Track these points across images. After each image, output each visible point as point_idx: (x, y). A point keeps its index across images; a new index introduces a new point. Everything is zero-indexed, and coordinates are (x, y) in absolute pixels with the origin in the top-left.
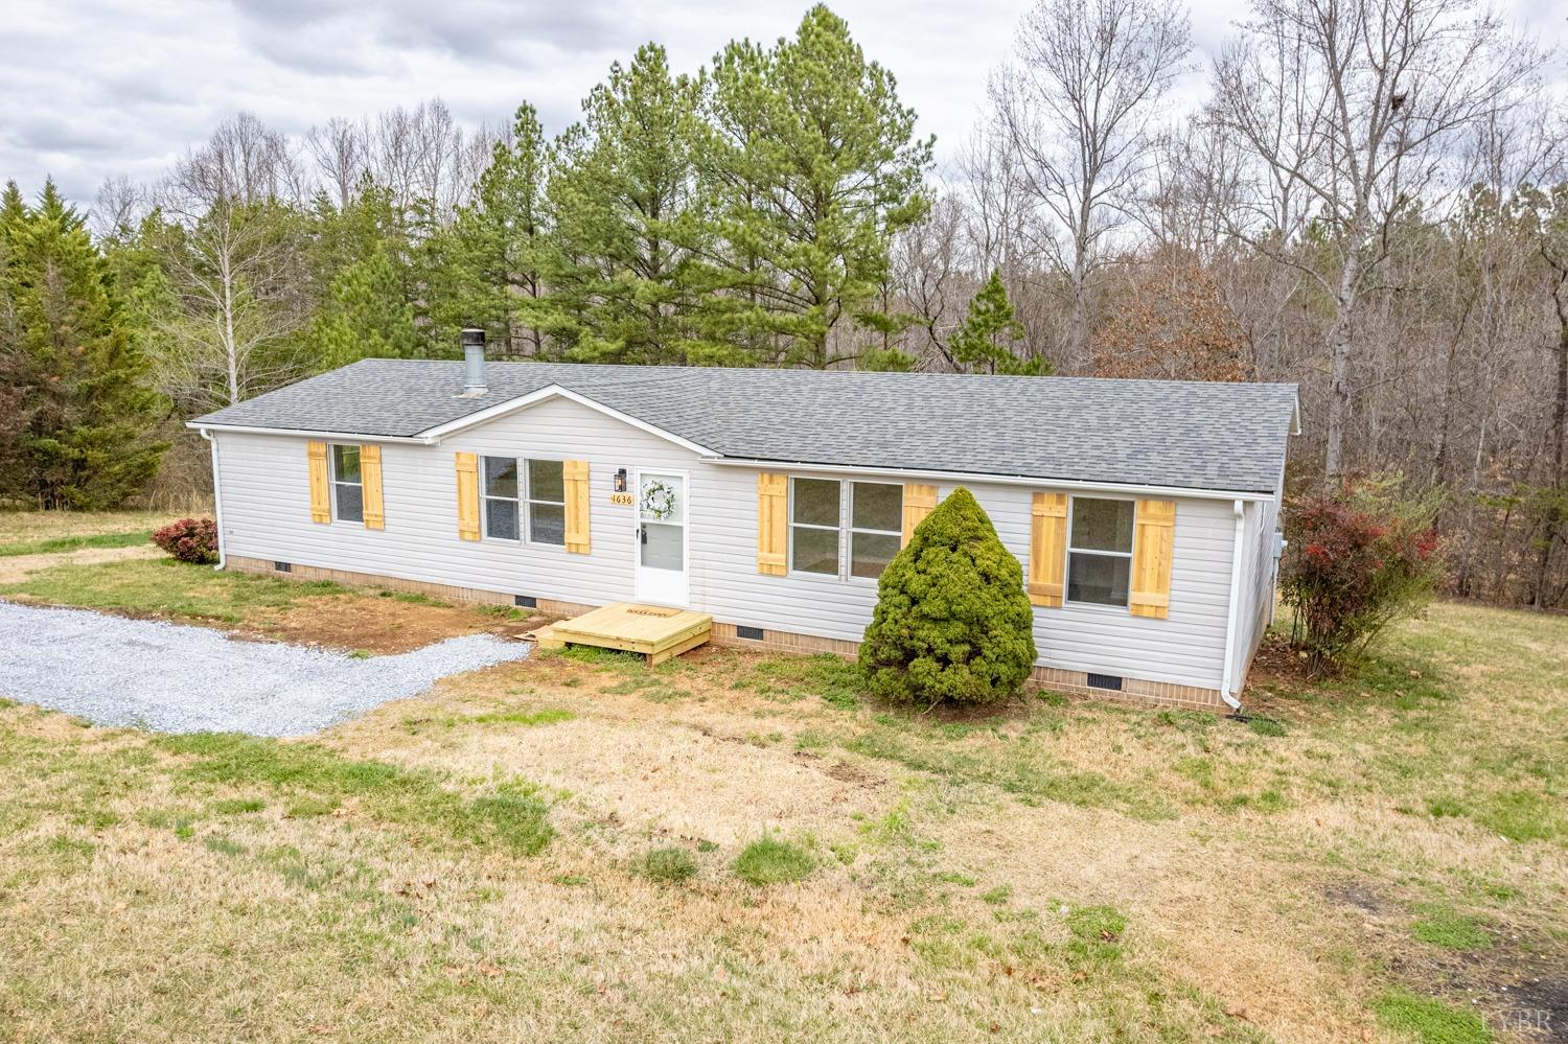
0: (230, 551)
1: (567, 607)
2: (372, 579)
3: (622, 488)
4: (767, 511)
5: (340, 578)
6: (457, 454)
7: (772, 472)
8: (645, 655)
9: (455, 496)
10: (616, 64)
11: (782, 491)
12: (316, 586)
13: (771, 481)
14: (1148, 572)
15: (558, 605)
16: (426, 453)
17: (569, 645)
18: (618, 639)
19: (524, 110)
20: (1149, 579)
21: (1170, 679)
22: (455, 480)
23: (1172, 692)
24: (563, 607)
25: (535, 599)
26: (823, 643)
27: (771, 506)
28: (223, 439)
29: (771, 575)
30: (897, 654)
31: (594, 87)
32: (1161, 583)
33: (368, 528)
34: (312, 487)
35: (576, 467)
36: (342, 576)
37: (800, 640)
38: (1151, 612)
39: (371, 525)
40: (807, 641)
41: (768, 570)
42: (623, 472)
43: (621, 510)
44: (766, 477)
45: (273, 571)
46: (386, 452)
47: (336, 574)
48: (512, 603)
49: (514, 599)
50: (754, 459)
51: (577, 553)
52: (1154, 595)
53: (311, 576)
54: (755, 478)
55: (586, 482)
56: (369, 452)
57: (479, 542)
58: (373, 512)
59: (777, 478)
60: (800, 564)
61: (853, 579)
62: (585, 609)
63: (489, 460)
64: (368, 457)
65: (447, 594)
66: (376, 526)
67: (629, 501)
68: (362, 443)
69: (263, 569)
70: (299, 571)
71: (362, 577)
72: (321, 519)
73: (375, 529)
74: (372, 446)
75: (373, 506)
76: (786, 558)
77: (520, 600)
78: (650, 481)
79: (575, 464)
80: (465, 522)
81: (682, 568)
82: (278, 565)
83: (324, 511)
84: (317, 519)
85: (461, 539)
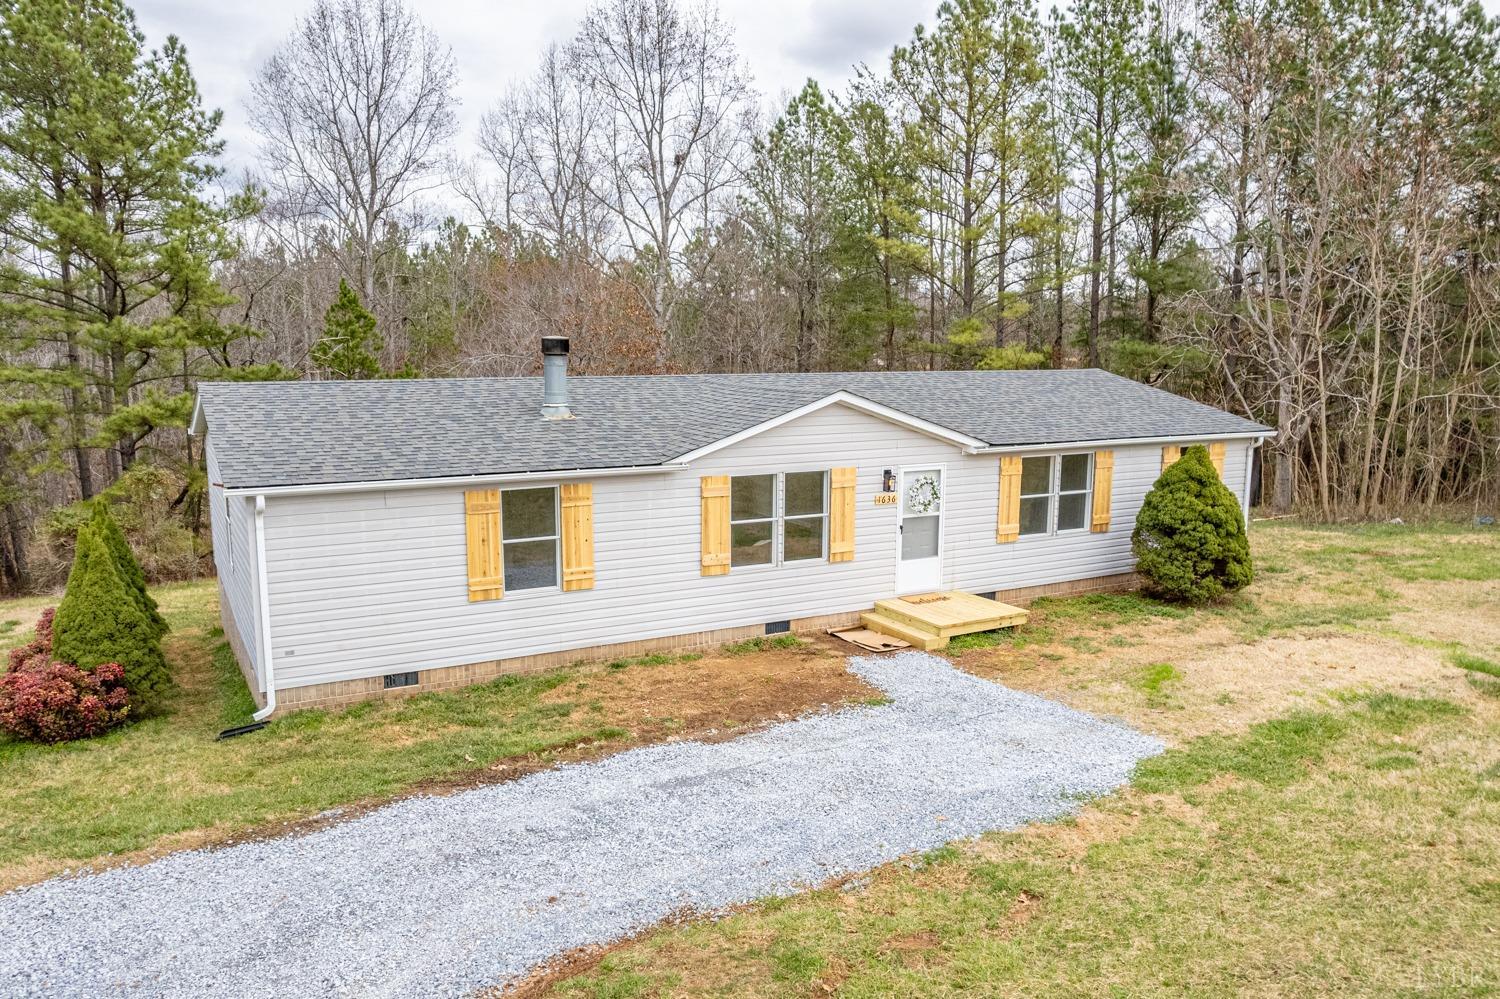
0: (285, 684)
1: (825, 621)
3: (887, 489)
4: (1007, 488)
6: (703, 480)
7: (1011, 454)
9: (699, 528)
11: (1016, 468)
13: (1011, 463)
15: (814, 622)
17: (953, 639)
22: (698, 509)
24: (821, 621)
25: (788, 622)
26: (1038, 590)
27: (1011, 484)
29: (1005, 543)
33: (564, 591)
34: (470, 554)
35: (844, 474)
37: (1022, 592)
39: (569, 586)
40: (1027, 591)
41: (1003, 539)
42: (889, 473)
43: (887, 510)
44: (1007, 460)
45: (382, 690)
46: (600, 489)
49: (764, 628)
50: (1013, 445)
51: (842, 561)
53: (458, 679)
54: (996, 462)
55: (853, 487)
56: (576, 492)
57: (724, 575)
58: (574, 569)
59: (1015, 459)
60: (1024, 530)
61: (1059, 532)
62: (844, 617)
63: (736, 481)
64: (575, 499)
65: (679, 646)
66: (585, 585)
67: (894, 500)
68: (566, 482)
69: (360, 693)
70: (435, 678)
71: (550, 658)
72: (486, 596)
73: (580, 590)
74: (580, 485)
75: (573, 562)
76: (1015, 526)
77: (771, 627)
78: (921, 477)
79: (843, 472)
80: (713, 555)
81: (936, 554)
82: (390, 680)
83: (495, 583)
84: (480, 597)
85: (704, 576)
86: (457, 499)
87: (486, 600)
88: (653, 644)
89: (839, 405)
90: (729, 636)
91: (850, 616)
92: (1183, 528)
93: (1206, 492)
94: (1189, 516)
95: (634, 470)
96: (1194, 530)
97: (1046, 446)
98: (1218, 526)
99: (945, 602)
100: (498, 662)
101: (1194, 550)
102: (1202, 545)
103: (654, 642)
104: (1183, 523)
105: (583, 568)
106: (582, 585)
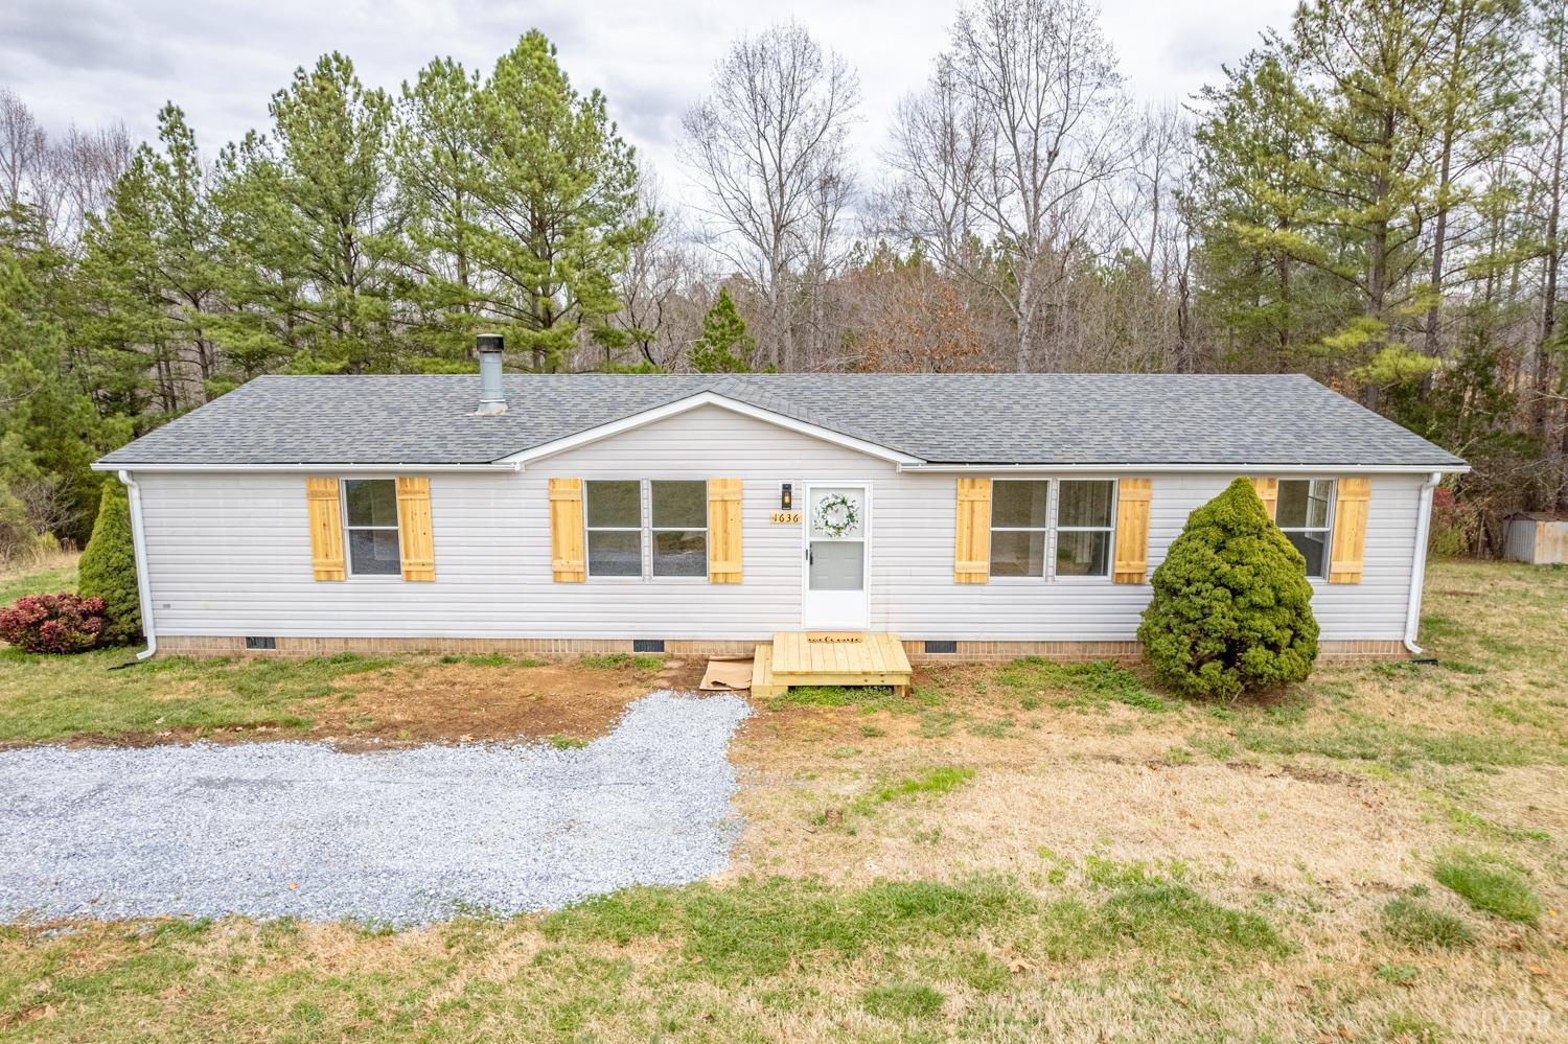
0: (162, 631)
1: (710, 646)
2: (413, 644)
3: (786, 506)
4: (967, 516)
5: (356, 648)
6: (552, 481)
7: (973, 476)
8: (892, 687)
9: (548, 531)
10: (301, 70)
11: (984, 493)
12: (334, 661)
13: (973, 485)
14: (1346, 543)
15: (695, 646)
16: (502, 482)
17: (791, 688)
18: (864, 673)
19: (170, 111)
20: (1347, 548)
21: (1359, 636)
22: (547, 512)
23: (1360, 647)
24: (703, 646)
25: (662, 642)
26: (1025, 647)
27: (972, 511)
28: (146, 483)
29: (970, 584)
30: (1222, 647)
31: (276, 92)
32: (1357, 551)
33: (408, 580)
34: (314, 536)
35: (725, 486)
36: (364, 646)
37: (999, 647)
38: (1347, 579)
39: (414, 577)
40: (1007, 646)
41: (968, 580)
42: (787, 489)
43: (787, 530)
44: (967, 481)
45: (245, 649)
46: (436, 484)
47: (351, 644)
48: (629, 650)
49: (632, 645)
50: (964, 463)
51: (725, 583)
52: (1350, 562)
53: (309, 650)
54: (951, 484)
55: (738, 502)
56: (412, 485)
57: (578, 583)
58: (412, 560)
59: (979, 482)
60: (997, 569)
61: (1058, 578)
62: (734, 646)
63: (593, 486)
64: (411, 492)
65: (532, 650)
66: (424, 577)
67: (796, 519)
68: (403, 475)
69: (226, 649)
70: (290, 646)
71: (396, 643)
72: (329, 576)
73: (420, 581)
74: (416, 480)
75: (412, 552)
76: (983, 564)
77: (640, 645)
78: (829, 495)
79: (724, 483)
80: (564, 562)
81: (861, 587)
82: (252, 642)
83: (336, 565)
84: (323, 576)
85: (555, 581)
86: (301, 486)
87: (330, 580)
88: (503, 645)
89: (709, 406)
90: (589, 647)
91: (741, 645)
92: (1185, 590)
93: (1231, 544)
94: (1197, 574)
95: (458, 467)
96: (1198, 593)
97: (1017, 468)
98: (1236, 592)
99: (854, 645)
100: (346, 640)
101: (1194, 621)
102: (1205, 616)
103: (504, 643)
104: (1189, 583)
105: (422, 560)
106: (428, 576)
